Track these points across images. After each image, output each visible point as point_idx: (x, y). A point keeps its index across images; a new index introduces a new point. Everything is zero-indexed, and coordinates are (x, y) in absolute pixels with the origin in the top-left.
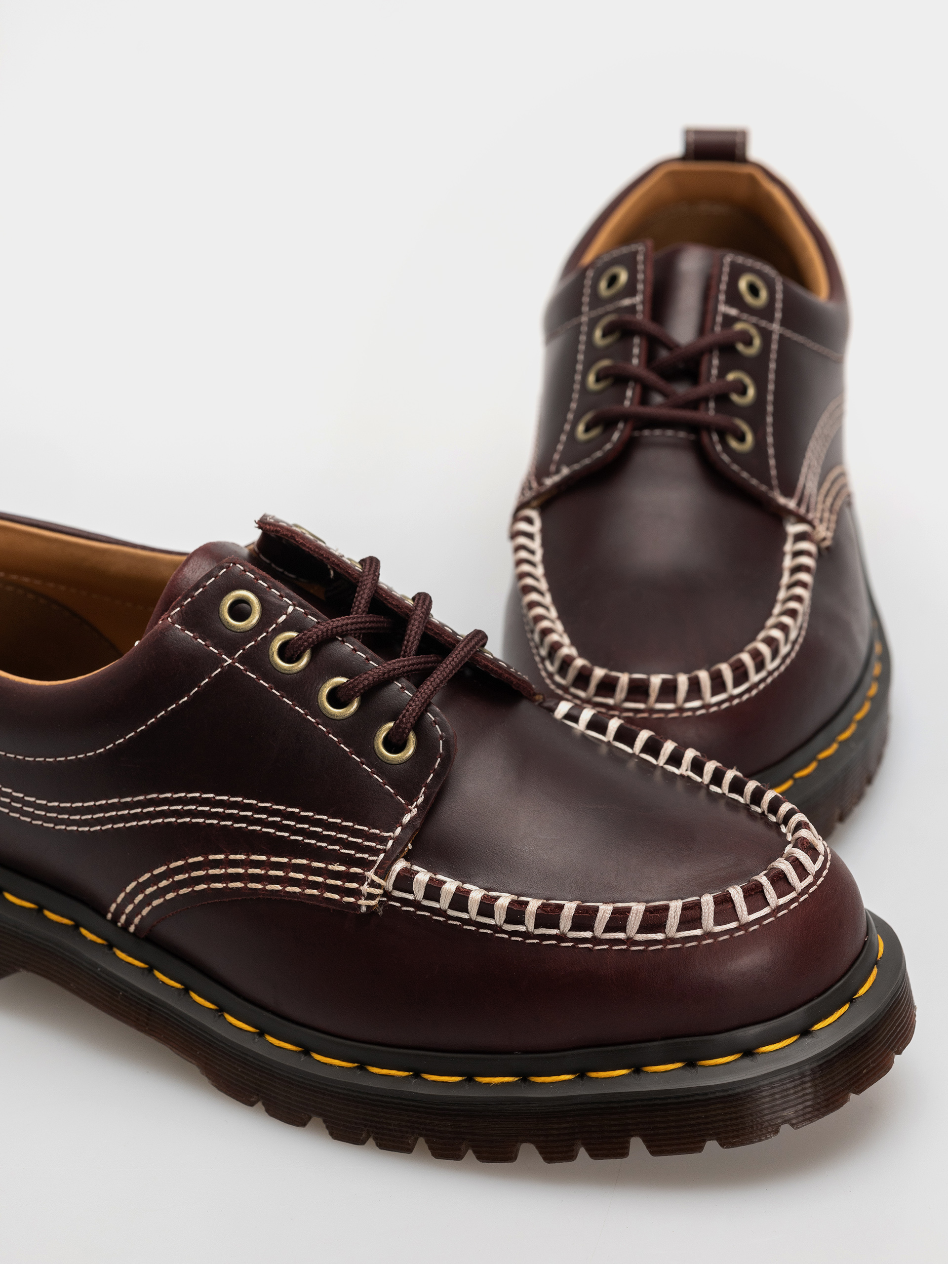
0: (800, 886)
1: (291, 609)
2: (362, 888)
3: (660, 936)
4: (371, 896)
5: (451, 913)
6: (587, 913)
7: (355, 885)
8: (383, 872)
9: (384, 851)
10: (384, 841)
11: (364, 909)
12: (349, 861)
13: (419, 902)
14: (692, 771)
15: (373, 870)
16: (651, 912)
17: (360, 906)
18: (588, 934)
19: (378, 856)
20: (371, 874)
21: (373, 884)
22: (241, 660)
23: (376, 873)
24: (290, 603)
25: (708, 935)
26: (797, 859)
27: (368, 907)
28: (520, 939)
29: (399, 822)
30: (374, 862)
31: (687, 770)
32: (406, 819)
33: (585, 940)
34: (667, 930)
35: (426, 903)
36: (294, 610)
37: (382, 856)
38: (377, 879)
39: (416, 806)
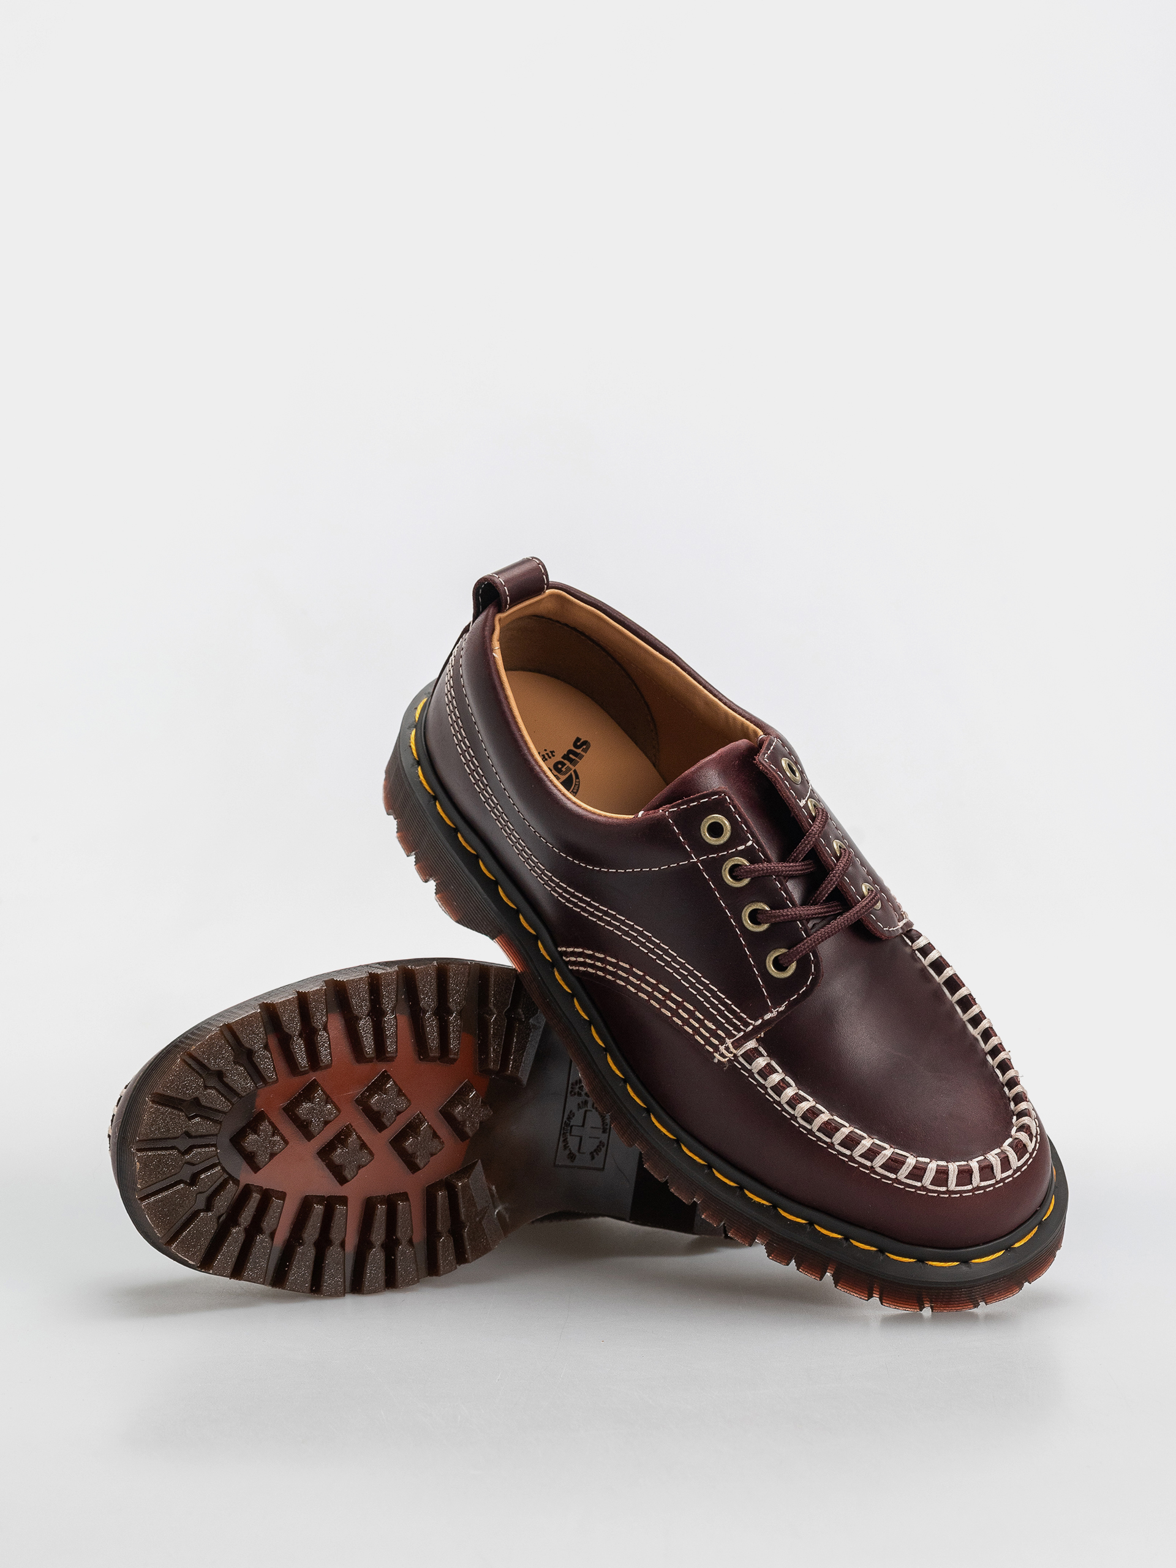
0: (999, 1175)
1: (750, 843)
2: (720, 1046)
3: (893, 1176)
4: (722, 1055)
5: (769, 1091)
6: (852, 1141)
7: (717, 1043)
8: (738, 1044)
9: (745, 1031)
10: (747, 1025)
11: (716, 1061)
12: (720, 1026)
13: (753, 1073)
14: (981, 1036)
15: (732, 1040)
16: (892, 1160)
17: (715, 1057)
18: (848, 1152)
19: (739, 1033)
20: (729, 1042)
21: (727, 1049)
22: (702, 862)
23: (732, 1043)
24: (751, 839)
25: (923, 1188)
26: (1007, 1156)
27: (719, 1060)
28: (805, 1132)
29: (762, 1016)
30: (735, 1036)
31: (978, 1034)
32: (767, 1017)
33: (844, 1155)
34: (898, 1175)
35: (757, 1076)
36: (752, 845)
37: (742, 1033)
38: (731, 1046)
39: (777, 1011)
